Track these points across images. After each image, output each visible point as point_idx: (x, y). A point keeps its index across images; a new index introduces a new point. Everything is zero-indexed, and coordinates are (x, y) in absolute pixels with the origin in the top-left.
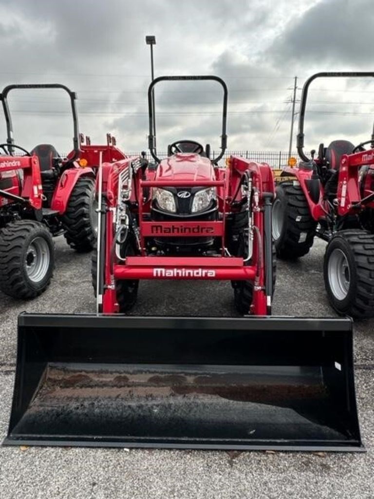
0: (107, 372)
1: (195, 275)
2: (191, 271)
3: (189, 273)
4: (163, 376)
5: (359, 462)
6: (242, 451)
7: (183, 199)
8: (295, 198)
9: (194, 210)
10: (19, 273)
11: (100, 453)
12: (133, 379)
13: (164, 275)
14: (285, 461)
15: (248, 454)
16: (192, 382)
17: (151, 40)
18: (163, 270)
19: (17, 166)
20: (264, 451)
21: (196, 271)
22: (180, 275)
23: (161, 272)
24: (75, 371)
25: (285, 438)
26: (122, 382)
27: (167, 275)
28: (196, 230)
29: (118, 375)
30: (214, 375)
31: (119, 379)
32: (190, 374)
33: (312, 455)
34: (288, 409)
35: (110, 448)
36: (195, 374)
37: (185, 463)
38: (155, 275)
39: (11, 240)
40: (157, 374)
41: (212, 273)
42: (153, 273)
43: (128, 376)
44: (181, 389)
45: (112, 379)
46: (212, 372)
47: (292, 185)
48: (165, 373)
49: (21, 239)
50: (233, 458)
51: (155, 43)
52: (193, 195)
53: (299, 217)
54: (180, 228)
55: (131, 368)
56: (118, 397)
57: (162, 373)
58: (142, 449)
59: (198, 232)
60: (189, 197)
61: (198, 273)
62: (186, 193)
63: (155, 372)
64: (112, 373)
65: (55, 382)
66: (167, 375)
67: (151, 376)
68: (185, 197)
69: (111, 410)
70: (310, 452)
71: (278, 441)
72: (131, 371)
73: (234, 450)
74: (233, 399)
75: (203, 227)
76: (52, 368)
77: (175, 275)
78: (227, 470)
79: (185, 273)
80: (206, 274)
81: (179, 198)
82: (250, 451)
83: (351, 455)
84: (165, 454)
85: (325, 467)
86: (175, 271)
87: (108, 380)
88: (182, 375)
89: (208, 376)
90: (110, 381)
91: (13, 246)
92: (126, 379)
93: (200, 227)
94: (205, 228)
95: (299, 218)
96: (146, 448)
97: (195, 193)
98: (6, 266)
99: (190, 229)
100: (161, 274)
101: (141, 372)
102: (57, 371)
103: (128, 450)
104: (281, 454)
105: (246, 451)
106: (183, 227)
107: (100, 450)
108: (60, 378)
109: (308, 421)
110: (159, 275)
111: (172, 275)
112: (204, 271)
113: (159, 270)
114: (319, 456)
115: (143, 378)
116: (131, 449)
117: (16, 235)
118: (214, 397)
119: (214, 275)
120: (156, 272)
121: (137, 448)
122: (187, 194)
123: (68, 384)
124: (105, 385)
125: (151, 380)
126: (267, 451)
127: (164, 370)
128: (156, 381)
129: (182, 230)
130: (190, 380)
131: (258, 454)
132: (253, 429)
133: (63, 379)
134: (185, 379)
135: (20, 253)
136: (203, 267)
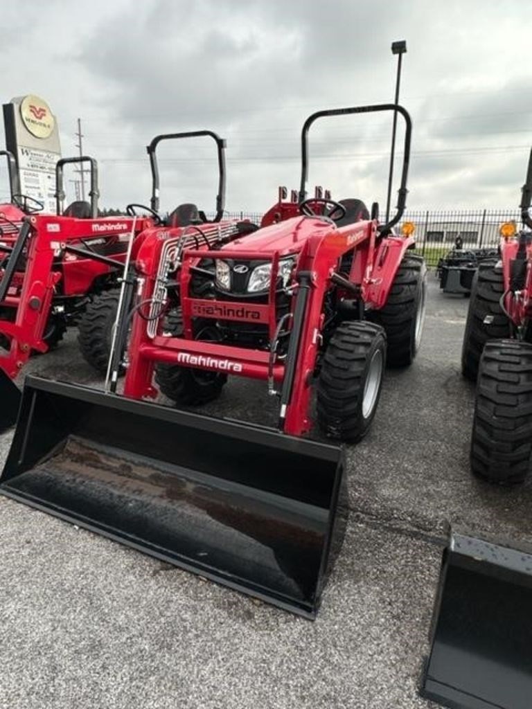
0: (115, 457)
1: (220, 367)
2: (216, 361)
3: (214, 364)
4: (165, 475)
5: (295, 628)
6: (176, 567)
7: (239, 274)
8: (490, 287)
9: (251, 289)
10: (100, 345)
11: (54, 523)
12: (138, 471)
13: (187, 361)
14: (211, 592)
15: (180, 572)
16: (191, 491)
17: (399, 48)
18: (188, 356)
19: (123, 229)
20: (197, 575)
21: (221, 362)
22: (204, 364)
23: (186, 357)
24: (89, 448)
25: (230, 572)
26: (125, 471)
27: (191, 361)
28: (240, 314)
29: (123, 462)
30: (215, 489)
31: (123, 466)
32: (191, 481)
33: (247, 599)
34: (268, 548)
35: (65, 521)
36: (197, 483)
37: (114, 557)
38: (179, 360)
39: (97, 309)
40: (159, 472)
41: (238, 367)
42: (177, 358)
43: (132, 466)
44: (175, 493)
45: (117, 465)
46: (214, 485)
47: (493, 267)
48: (167, 473)
49: (107, 308)
50: (162, 569)
51: (405, 51)
52: (251, 270)
53: (488, 317)
54: (223, 310)
55: (138, 459)
56: (109, 483)
57: (163, 472)
58: (90, 531)
59: (243, 316)
60: (246, 273)
61: (223, 365)
62: (244, 267)
63: (158, 469)
64: (119, 459)
65: (70, 454)
66: (168, 475)
67: (153, 472)
68: (241, 272)
69: (94, 491)
70: (246, 595)
71: (221, 572)
72: (136, 462)
73: (168, 563)
74: (219, 519)
75: (248, 310)
76: (72, 440)
77: (199, 363)
78: (145, 577)
79: (210, 363)
80: (232, 367)
81: (235, 272)
82: (185, 570)
83: (293, 617)
84: (104, 543)
85: (249, 615)
86: (201, 358)
87: (114, 465)
88: (183, 479)
89: (209, 489)
90: (116, 468)
91: (97, 315)
92: (129, 468)
93: (245, 311)
94: (250, 312)
95: (489, 319)
96: (93, 532)
97: (254, 268)
98: (89, 335)
99: (233, 311)
100: (185, 360)
101: (144, 465)
102: (74, 445)
103: (77, 528)
104: (215, 586)
105: (180, 568)
106: (227, 309)
107: (56, 520)
108: (76, 452)
109: (278, 568)
110: (183, 360)
111: (196, 363)
112: (230, 364)
113: (184, 355)
114: (253, 603)
115: (145, 473)
116: (81, 528)
117: (104, 304)
118: (201, 511)
119: (240, 370)
120: (182, 356)
121: (86, 529)
122: (245, 269)
123: (80, 459)
124: (109, 469)
125: (153, 477)
126: (200, 577)
127: (166, 469)
128: (155, 480)
129: (225, 311)
130: (190, 487)
131: (191, 576)
132: (205, 552)
133: (78, 454)
134: (184, 485)
135: (103, 324)
136: (231, 359)
